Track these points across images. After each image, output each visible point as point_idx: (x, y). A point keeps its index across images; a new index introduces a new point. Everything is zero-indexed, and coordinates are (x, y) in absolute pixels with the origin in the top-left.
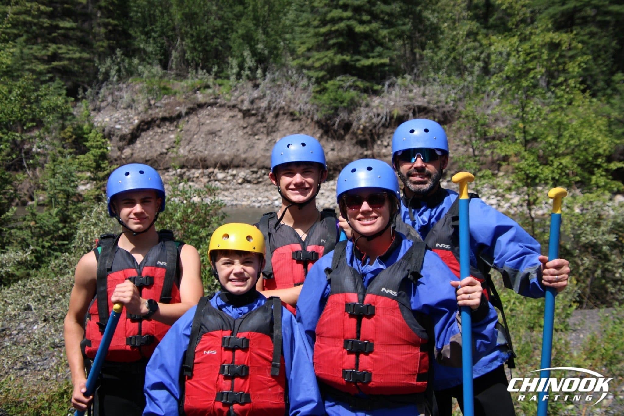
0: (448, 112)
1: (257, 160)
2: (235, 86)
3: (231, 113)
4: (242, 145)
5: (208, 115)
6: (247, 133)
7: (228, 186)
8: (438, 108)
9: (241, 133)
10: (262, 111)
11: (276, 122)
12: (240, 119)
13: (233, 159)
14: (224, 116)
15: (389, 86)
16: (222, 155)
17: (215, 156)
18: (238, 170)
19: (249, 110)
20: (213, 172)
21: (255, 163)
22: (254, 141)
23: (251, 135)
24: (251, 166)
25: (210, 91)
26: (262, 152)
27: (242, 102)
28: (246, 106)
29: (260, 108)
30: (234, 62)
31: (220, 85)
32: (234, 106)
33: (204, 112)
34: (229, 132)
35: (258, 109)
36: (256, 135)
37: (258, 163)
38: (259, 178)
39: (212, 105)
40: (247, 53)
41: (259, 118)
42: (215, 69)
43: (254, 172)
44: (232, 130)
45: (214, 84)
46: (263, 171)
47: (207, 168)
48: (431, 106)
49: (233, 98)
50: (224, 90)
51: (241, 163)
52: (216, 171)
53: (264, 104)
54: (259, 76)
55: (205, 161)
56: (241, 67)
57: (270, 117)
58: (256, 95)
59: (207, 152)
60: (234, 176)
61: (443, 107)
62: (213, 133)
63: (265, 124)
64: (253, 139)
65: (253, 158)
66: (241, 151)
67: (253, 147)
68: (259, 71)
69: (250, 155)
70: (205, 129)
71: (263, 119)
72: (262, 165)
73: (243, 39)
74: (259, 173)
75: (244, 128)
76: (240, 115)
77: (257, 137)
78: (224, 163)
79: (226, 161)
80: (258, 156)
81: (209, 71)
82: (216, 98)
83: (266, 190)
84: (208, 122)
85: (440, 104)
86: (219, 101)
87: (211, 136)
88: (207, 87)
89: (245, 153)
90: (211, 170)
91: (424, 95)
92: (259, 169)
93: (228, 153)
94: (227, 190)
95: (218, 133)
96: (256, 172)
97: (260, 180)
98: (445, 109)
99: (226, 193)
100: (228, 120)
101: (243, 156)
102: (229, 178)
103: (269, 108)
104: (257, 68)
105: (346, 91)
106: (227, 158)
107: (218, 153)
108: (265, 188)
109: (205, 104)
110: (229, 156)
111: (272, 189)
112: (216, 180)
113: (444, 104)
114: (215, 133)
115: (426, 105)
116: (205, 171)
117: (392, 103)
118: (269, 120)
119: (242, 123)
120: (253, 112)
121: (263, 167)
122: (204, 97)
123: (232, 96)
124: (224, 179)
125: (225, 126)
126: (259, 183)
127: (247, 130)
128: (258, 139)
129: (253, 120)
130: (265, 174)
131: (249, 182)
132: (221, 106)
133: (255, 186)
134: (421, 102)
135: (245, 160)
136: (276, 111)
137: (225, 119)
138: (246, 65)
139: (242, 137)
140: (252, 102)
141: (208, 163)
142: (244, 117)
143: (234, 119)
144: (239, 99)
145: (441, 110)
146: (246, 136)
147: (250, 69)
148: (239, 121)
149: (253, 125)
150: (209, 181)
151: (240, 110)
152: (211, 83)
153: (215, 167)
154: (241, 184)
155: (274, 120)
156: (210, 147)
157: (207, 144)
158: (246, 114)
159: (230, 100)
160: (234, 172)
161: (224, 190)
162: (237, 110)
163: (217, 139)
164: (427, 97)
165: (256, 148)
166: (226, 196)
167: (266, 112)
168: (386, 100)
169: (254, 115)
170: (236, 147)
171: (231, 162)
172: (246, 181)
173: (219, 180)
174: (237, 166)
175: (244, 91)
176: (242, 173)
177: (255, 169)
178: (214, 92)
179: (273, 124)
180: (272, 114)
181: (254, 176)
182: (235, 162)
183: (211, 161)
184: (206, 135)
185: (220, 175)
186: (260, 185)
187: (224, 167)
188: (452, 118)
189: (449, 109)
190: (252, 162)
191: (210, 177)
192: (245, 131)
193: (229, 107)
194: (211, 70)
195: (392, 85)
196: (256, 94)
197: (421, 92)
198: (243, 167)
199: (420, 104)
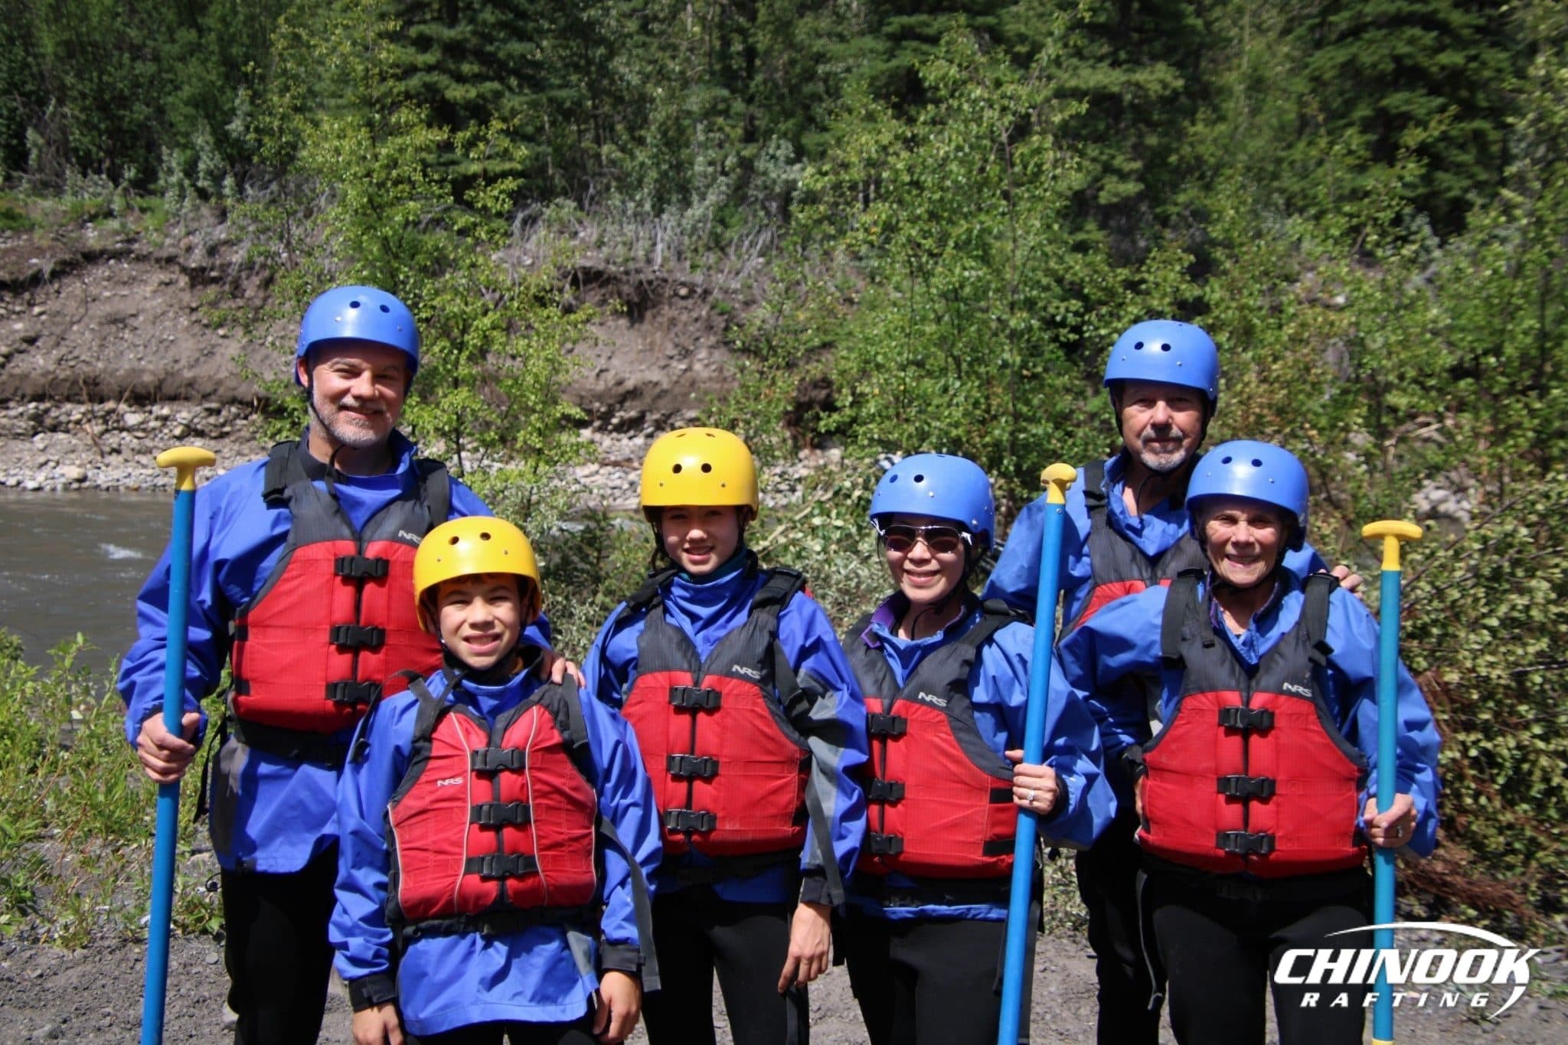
0: (650, 283)
1: (220, 383)
2: (176, 215)
3: (164, 277)
4: (187, 348)
5: (109, 279)
6: (198, 321)
7: (149, 443)
8: (627, 273)
9: (184, 321)
10: (233, 271)
11: (265, 299)
12: (182, 290)
13: (161, 382)
14: (145, 282)
15: (525, 222)
16: (135, 372)
17: (121, 372)
18: (175, 406)
19: (203, 270)
20: (113, 411)
21: (215, 391)
22: (215, 340)
23: (206, 326)
24: (206, 397)
25: (114, 224)
26: (231, 366)
27: (189, 249)
28: (197, 259)
29: (230, 264)
30: (173, 159)
31: (143, 210)
32: (170, 260)
33: (101, 271)
34: (156, 319)
35: (224, 267)
36: (220, 325)
37: (221, 391)
38: (223, 425)
39: (118, 255)
40: (202, 139)
41: (227, 288)
42: (130, 173)
43: (211, 412)
44: (163, 314)
45: (129, 207)
46: (234, 410)
47: (102, 401)
48: (613, 268)
49: (168, 241)
50: (149, 221)
51: (183, 390)
52: (123, 407)
53: (237, 256)
54: (227, 191)
55: (96, 384)
56: (190, 170)
57: (251, 287)
58: (223, 236)
59: (100, 365)
60: (165, 419)
61: (638, 271)
62: (117, 321)
63: (240, 302)
64: (213, 337)
65: (210, 378)
66: (183, 362)
67: (211, 354)
68: (229, 181)
69: (204, 371)
70: (100, 310)
71: (237, 290)
72: (230, 394)
73: (196, 106)
74: (224, 413)
75: (193, 310)
76: (183, 280)
77: (221, 332)
78: (140, 390)
79: (146, 386)
80: (223, 374)
81: (115, 177)
82: (130, 241)
83: (239, 453)
84: (107, 294)
85: (631, 265)
86: (136, 246)
87: (114, 328)
88: (109, 214)
89: (191, 367)
90: (110, 405)
91: (600, 244)
92: (224, 404)
93: (151, 367)
94: (149, 451)
95: (132, 322)
96: (218, 412)
97: (227, 429)
98: (642, 277)
99: (144, 459)
100: (155, 292)
101: (188, 374)
102: (153, 424)
103: (249, 266)
104: (225, 173)
105: (424, 232)
106: (147, 378)
107: (127, 366)
108: (236, 447)
109: (102, 252)
110: (153, 373)
111: (252, 450)
112: (122, 430)
113: (641, 264)
114: (123, 321)
115: (601, 266)
116: (97, 407)
117: (529, 262)
118: (248, 294)
119: (186, 297)
120: (213, 274)
121: (233, 401)
122: (100, 236)
123: (166, 236)
124: (140, 427)
125: (148, 305)
126: (223, 436)
127: (200, 314)
128: (224, 337)
129: (212, 291)
130: (237, 416)
131: (200, 434)
132: (141, 258)
133: (213, 443)
134: (592, 260)
135: (191, 384)
136: (267, 273)
137: (149, 289)
138: (201, 166)
139: (187, 329)
140: (212, 251)
141: (104, 389)
142: (193, 286)
143: (171, 289)
144: (183, 244)
145: (634, 278)
146: (197, 329)
147: (210, 173)
148: (182, 295)
149: (214, 304)
150: (107, 431)
151: (184, 270)
152: (117, 205)
153: (119, 400)
154: (180, 438)
155: (261, 294)
156: (109, 352)
157: (102, 346)
158: (198, 277)
159: (161, 246)
160: (166, 411)
161: (139, 452)
162: (177, 268)
163: (127, 335)
164: (605, 249)
165: (218, 357)
166: (144, 466)
167: (244, 275)
168: (516, 252)
169: (215, 281)
170: (173, 352)
171: (159, 387)
172: (191, 431)
173: (129, 430)
174: (173, 398)
175: (195, 225)
176: (184, 414)
177: (214, 405)
178: (123, 225)
179: (258, 302)
180: (256, 280)
181: (212, 420)
182: (168, 389)
183: (110, 383)
184: (101, 324)
185: (133, 419)
186: (227, 440)
187: (141, 399)
188: (661, 295)
189: (651, 277)
190: (209, 388)
191: (106, 422)
192: (194, 318)
193: (158, 261)
194: (121, 176)
195: (531, 221)
196: (221, 233)
197: (594, 238)
198: (187, 399)
199: (588, 264)
